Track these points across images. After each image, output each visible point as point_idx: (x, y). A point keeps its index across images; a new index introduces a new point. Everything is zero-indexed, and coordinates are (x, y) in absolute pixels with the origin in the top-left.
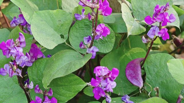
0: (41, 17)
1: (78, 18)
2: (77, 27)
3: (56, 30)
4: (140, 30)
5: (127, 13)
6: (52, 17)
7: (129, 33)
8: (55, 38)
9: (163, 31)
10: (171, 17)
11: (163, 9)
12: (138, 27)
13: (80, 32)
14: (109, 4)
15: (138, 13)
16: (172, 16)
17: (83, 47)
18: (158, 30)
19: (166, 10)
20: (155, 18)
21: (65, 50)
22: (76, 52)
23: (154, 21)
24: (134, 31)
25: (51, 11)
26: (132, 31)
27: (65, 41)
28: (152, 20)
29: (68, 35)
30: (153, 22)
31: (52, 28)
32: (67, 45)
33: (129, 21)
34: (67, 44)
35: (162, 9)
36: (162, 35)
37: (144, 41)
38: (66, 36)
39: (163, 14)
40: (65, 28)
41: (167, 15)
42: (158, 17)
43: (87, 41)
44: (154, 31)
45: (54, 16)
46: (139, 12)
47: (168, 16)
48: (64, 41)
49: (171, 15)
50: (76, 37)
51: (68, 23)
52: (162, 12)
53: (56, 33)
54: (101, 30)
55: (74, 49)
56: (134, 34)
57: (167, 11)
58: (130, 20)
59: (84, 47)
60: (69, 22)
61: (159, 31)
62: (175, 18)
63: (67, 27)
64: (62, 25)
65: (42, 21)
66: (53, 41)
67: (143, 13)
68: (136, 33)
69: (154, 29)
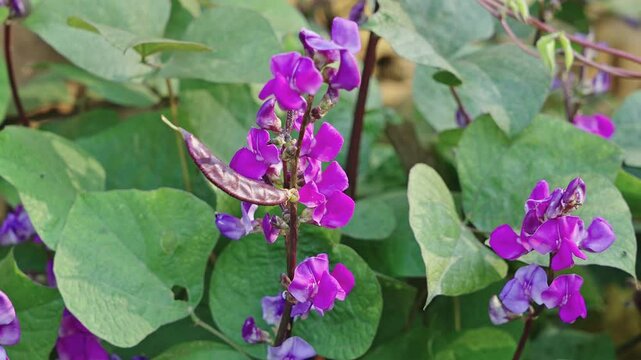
0: (101, 218)
1: (230, 230)
2: (242, 254)
3: (154, 268)
4: (482, 275)
5: (433, 206)
6: (141, 216)
7: (435, 289)
8: (149, 303)
9: (564, 286)
10: (596, 231)
11: (559, 204)
12: (474, 260)
13: (252, 276)
14: (347, 178)
15: (481, 201)
16: (599, 227)
17: (254, 337)
18: (541, 282)
19: (569, 207)
20: (527, 235)
21: (193, 345)
22: (233, 353)
23: (527, 246)
24: (455, 278)
25: (138, 194)
26: (449, 279)
27: (190, 310)
28: (519, 241)
29: (201, 286)
30: (523, 251)
31: (139, 258)
32: (199, 326)
33: (438, 238)
34: (197, 320)
35: (552, 204)
36: (560, 301)
37: (495, 315)
38: (195, 291)
39: (557, 221)
40: (192, 260)
41: (577, 227)
42: (539, 233)
43: (274, 312)
44: (529, 282)
45: (150, 215)
46: (486, 196)
47: (581, 229)
48: (188, 309)
49: (596, 223)
50: (237, 291)
51: (201, 243)
52: (551, 214)
53: (156, 279)
54: (309, 285)
55: (227, 340)
56: (455, 292)
57: (574, 212)
58: (442, 236)
59: (259, 338)
60: (206, 238)
61: (545, 286)
62: (608, 236)
63: (198, 257)
64: (179, 250)
65: (103, 231)
66: (141, 313)
67: (502, 201)
68: (463, 287)
69: (528, 277)
